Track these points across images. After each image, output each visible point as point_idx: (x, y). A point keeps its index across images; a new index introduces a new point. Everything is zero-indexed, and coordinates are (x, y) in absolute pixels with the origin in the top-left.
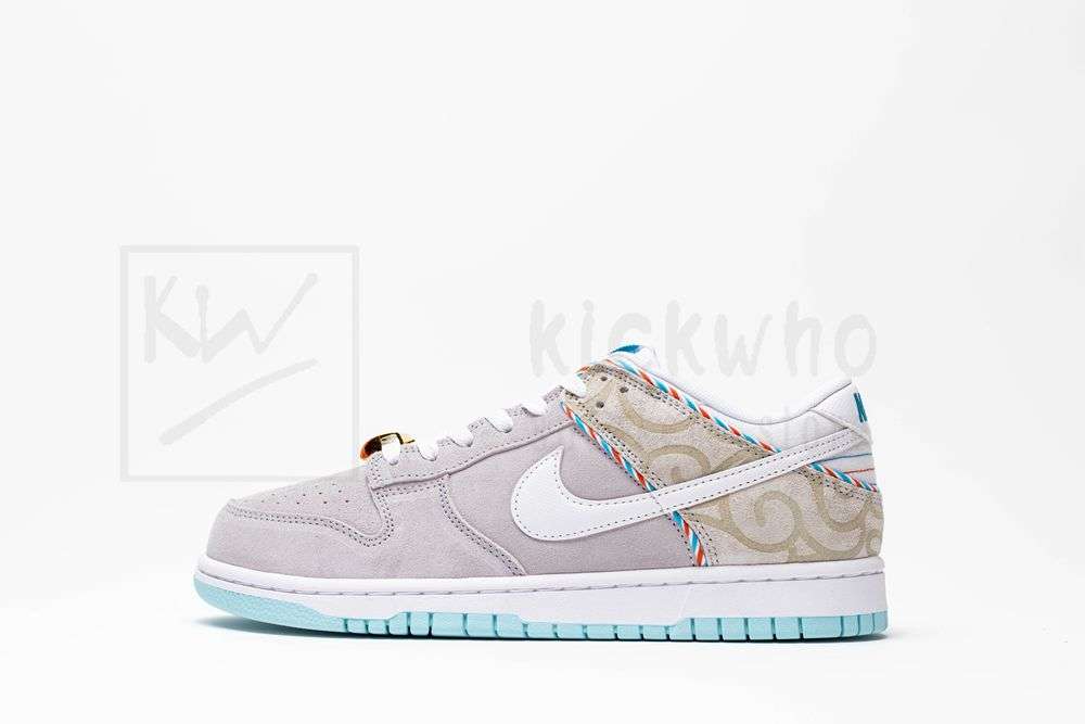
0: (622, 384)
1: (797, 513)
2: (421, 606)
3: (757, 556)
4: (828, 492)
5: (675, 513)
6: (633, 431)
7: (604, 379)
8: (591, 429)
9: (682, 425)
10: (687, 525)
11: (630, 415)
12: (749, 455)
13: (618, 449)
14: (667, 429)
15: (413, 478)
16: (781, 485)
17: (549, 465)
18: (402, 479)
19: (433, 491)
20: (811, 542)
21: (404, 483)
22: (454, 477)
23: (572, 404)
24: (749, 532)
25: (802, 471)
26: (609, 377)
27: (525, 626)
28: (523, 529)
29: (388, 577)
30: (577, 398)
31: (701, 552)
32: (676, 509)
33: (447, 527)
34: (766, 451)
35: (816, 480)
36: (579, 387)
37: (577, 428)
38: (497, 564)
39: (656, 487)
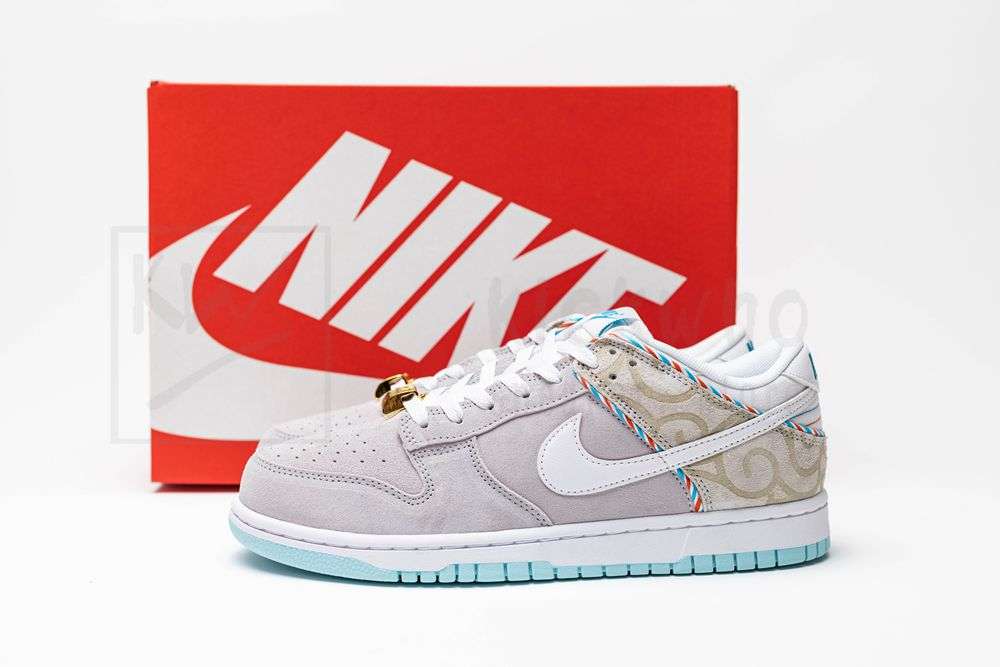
0: (631, 358)
1: (775, 464)
2: (466, 558)
3: (742, 502)
4: (798, 444)
5: (679, 470)
6: (645, 401)
7: (612, 352)
8: (606, 399)
9: (685, 396)
10: (688, 479)
11: (641, 387)
12: (738, 418)
13: (630, 416)
14: (673, 399)
15: (444, 440)
16: (764, 443)
17: (570, 429)
18: (435, 442)
19: (464, 451)
20: (785, 488)
21: (436, 445)
22: (482, 438)
23: (585, 373)
24: (738, 483)
25: (779, 429)
26: (619, 351)
27: (555, 570)
28: (549, 487)
29: (433, 533)
30: (588, 368)
31: (700, 501)
32: (680, 466)
33: (482, 485)
34: (750, 414)
35: (789, 436)
36: (589, 357)
37: (592, 396)
38: (527, 518)
39: (663, 448)
